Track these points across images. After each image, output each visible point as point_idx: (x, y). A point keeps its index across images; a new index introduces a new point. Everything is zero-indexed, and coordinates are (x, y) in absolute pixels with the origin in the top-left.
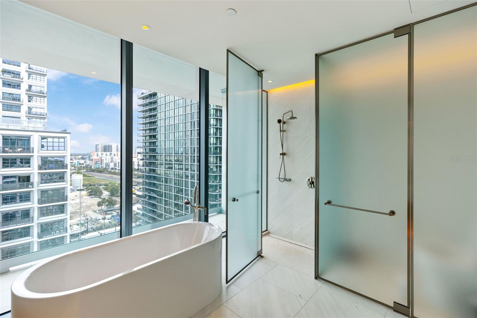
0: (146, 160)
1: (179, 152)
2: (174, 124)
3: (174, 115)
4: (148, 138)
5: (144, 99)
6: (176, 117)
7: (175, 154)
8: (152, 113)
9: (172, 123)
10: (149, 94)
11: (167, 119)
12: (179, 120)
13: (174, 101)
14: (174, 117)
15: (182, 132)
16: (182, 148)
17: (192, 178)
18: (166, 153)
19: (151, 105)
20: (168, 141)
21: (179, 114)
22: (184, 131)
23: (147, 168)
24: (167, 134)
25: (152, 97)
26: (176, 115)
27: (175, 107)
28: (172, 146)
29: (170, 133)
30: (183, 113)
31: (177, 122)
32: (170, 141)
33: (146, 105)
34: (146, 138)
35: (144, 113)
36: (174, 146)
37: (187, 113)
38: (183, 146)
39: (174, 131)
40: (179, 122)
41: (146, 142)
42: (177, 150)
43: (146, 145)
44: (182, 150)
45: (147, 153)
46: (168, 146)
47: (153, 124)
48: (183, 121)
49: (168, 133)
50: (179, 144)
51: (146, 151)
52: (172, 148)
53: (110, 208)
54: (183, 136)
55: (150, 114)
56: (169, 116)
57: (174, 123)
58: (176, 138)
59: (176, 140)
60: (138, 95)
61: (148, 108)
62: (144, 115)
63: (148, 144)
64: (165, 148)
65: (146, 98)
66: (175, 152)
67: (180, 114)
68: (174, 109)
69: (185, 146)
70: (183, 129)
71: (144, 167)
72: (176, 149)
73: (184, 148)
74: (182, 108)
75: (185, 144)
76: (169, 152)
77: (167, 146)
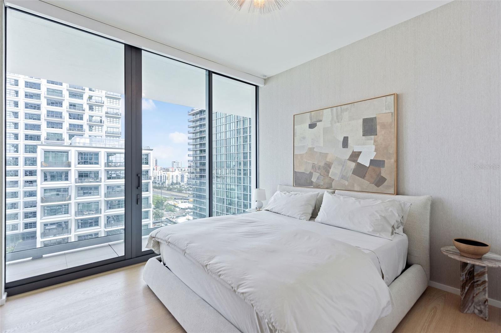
0: (196, 174)
1: (230, 165)
2: (226, 139)
3: (226, 130)
4: (198, 152)
5: (194, 115)
6: (227, 132)
7: (226, 167)
8: (202, 129)
9: (223, 137)
10: (200, 111)
11: (218, 134)
12: (230, 135)
13: (226, 117)
14: (226, 132)
15: (234, 146)
16: (234, 162)
17: (245, 191)
18: (218, 166)
19: (201, 121)
20: (220, 155)
21: (230, 129)
22: (236, 146)
23: (198, 181)
24: (218, 148)
25: (202, 114)
26: (227, 130)
27: (226, 123)
28: (224, 160)
29: (222, 148)
30: (235, 128)
31: (229, 136)
32: (222, 155)
33: (196, 121)
34: (196, 153)
35: (194, 129)
36: (226, 160)
37: (239, 128)
38: (235, 159)
39: (226, 145)
40: (230, 136)
41: (196, 157)
42: (229, 163)
43: (196, 159)
44: (234, 164)
45: (197, 167)
46: (220, 160)
47: (203, 139)
48: (235, 136)
49: (220, 148)
50: (230, 158)
51: (196, 165)
52: (224, 162)
53: (158, 220)
54: (235, 150)
55: (201, 130)
56: (221, 131)
57: (226, 137)
58: (227, 152)
59: (227, 154)
60: (188, 112)
61: (198, 123)
62: (194, 131)
63: (198, 158)
64: (216, 162)
65: (196, 114)
66: (227, 166)
67: (232, 129)
68: (226, 124)
69: (237, 160)
70: (235, 144)
71: (195, 181)
72: (227, 162)
73: (236, 161)
74: (234, 123)
75: (237, 158)
76: (221, 166)
77: (218, 160)
